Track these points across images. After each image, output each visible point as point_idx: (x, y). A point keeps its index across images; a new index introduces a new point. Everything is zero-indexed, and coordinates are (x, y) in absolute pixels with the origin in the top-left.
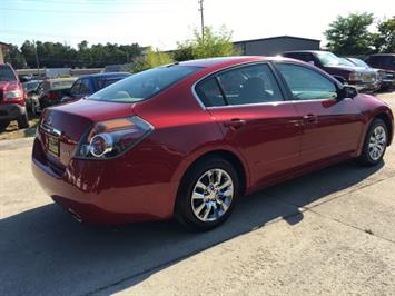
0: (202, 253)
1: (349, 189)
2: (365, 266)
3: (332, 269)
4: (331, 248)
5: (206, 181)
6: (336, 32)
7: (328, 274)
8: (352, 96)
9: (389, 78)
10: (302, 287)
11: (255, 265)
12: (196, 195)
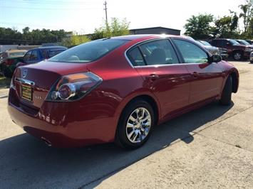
0: (134, 164)
1: (218, 120)
2: (243, 168)
3: (222, 171)
4: (218, 158)
5: (135, 116)
6: (191, 25)
7: (221, 175)
8: (216, 62)
9: (224, 53)
10: (207, 184)
11: (172, 171)
12: (129, 125)
